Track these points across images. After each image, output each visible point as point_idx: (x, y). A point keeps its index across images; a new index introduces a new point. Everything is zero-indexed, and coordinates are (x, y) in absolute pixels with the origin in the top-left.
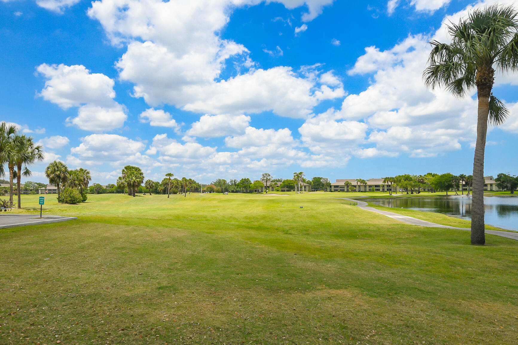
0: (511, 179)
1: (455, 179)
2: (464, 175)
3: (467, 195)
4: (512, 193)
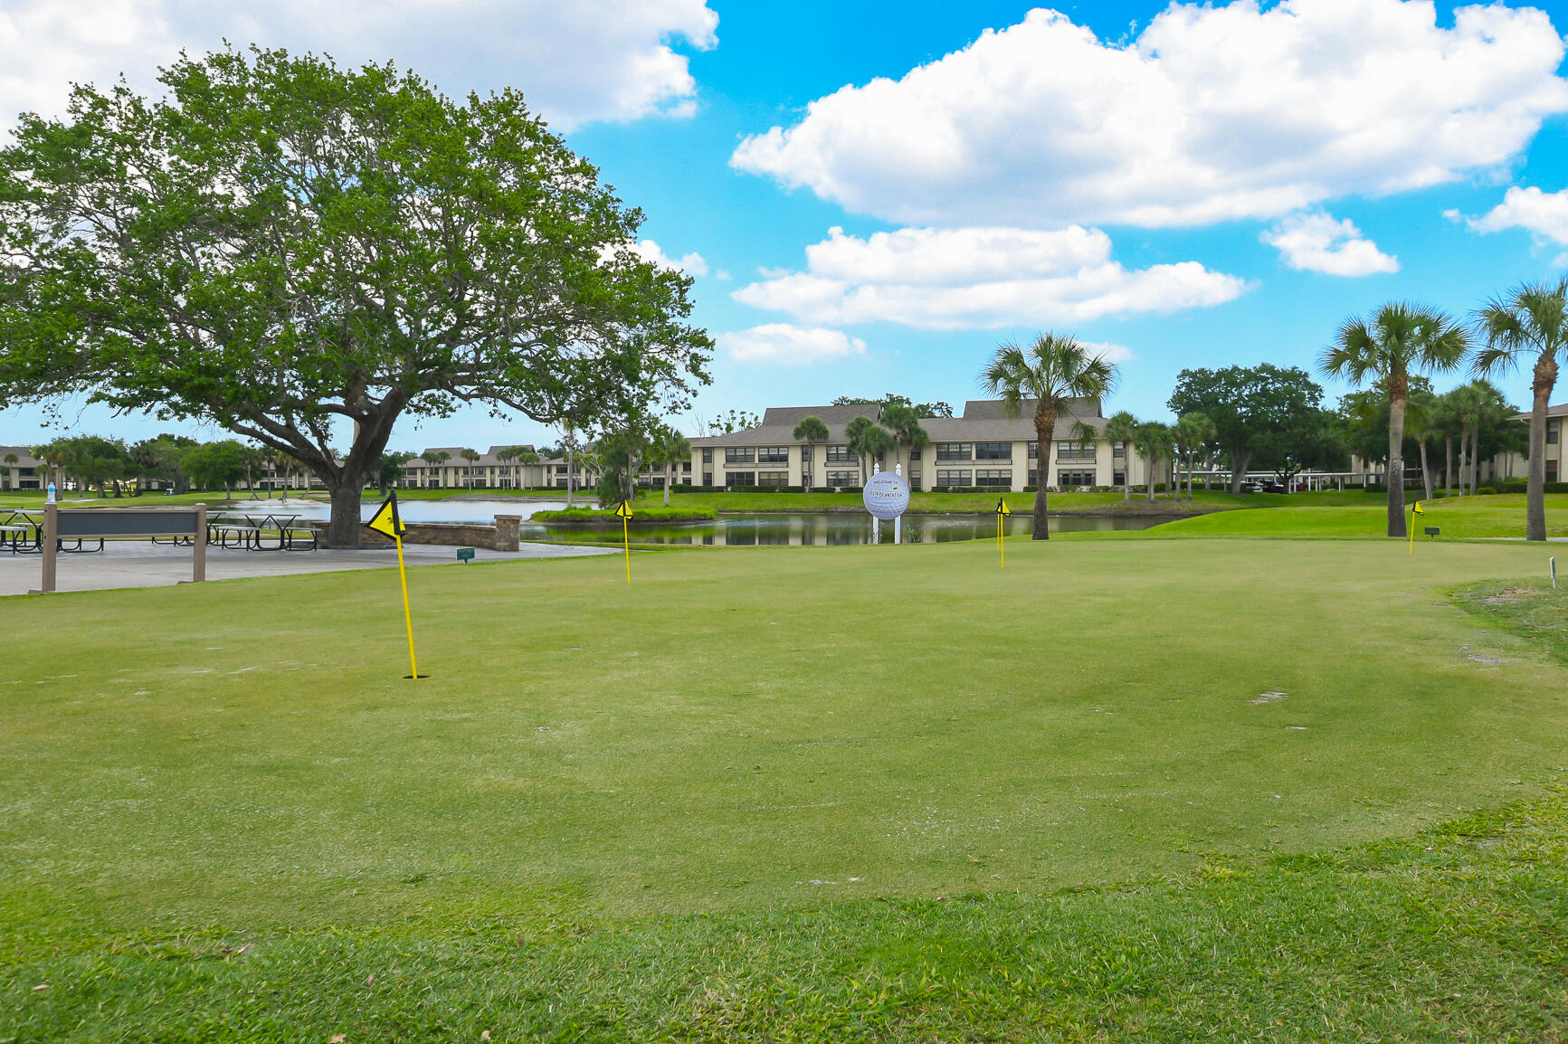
4: (383, 494)
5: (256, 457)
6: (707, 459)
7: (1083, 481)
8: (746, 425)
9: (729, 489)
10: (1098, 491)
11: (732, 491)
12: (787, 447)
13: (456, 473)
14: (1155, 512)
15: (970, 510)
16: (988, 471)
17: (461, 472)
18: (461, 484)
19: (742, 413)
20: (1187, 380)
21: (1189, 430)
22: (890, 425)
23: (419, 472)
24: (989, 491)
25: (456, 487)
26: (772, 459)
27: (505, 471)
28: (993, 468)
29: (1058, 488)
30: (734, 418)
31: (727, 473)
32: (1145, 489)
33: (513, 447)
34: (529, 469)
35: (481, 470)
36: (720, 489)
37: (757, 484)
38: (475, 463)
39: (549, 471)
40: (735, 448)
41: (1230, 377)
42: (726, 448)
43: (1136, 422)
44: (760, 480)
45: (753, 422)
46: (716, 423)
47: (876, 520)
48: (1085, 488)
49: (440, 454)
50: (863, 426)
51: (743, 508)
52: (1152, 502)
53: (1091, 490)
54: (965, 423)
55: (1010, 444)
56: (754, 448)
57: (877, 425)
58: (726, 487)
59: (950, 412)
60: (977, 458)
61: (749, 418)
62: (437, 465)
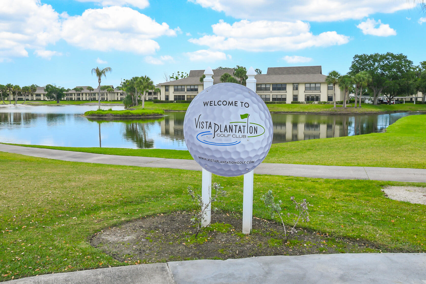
0: (57, 90)
1: (2, 88)
2: (11, 85)
3: (14, 104)
4: (58, 102)
5: (4, 89)
6: (167, 90)
7: (315, 99)
8: (183, 77)
9: (175, 102)
10: (321, 103)
11: (176, 102)
12: (198, 85)
13: (86, 95)
14: (347, 113)
16: (277, 95)
17: (88, 95)
18: (88, 99)
19: (182, 73)
20: (357, 59)
21: (361, 78)
22: (238, 76)
23: (73, 95)
24: (277, 103)
25: (86, 100)
26: (192, 90)
27: (103, 94)
28: (279, 94)
29: (305, 102)
30: (179, 75)
31: (174, 96)
32: (341, 103)
33: (105, 86)
34: (110, 94)
35: (94, 94)
36: (172, 102)
37: (186, 100)
38: (92, 92)
39: (117, 95)
40: (178, 86)
41: (375, 58)
42: (174, 86)
43: (339, 75)
44: (187, 98)
45: (186, 76)
46: (172, 76)
48: (316, 102)
49: (80, 88)
50: (227, 76)
51: (179, 109)
52: (345, 108)
53: (319, 103)
54: (268, 76)
55: (286, 84)
56: (185, 85)
57: (233, 77)
58: (174, 101)
59: (261, 73)
60: (272, 90)
61: (184, 75)
62: (79, 92)
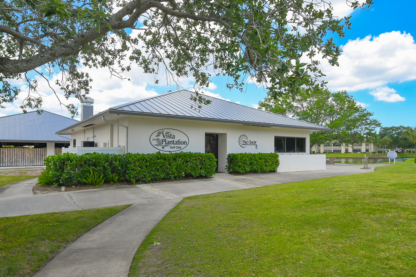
7: (358, 151)
10: (362, 153)
15: (334, 157)
16: (336, 149)
20: (382, 129)
24: (336, 153)
29: (353, 152)
32: (374, 153)
41: (393, 129)
47: (390, 159)
48: (359, 152)
52: (377, 155)
60: (333, 146)
